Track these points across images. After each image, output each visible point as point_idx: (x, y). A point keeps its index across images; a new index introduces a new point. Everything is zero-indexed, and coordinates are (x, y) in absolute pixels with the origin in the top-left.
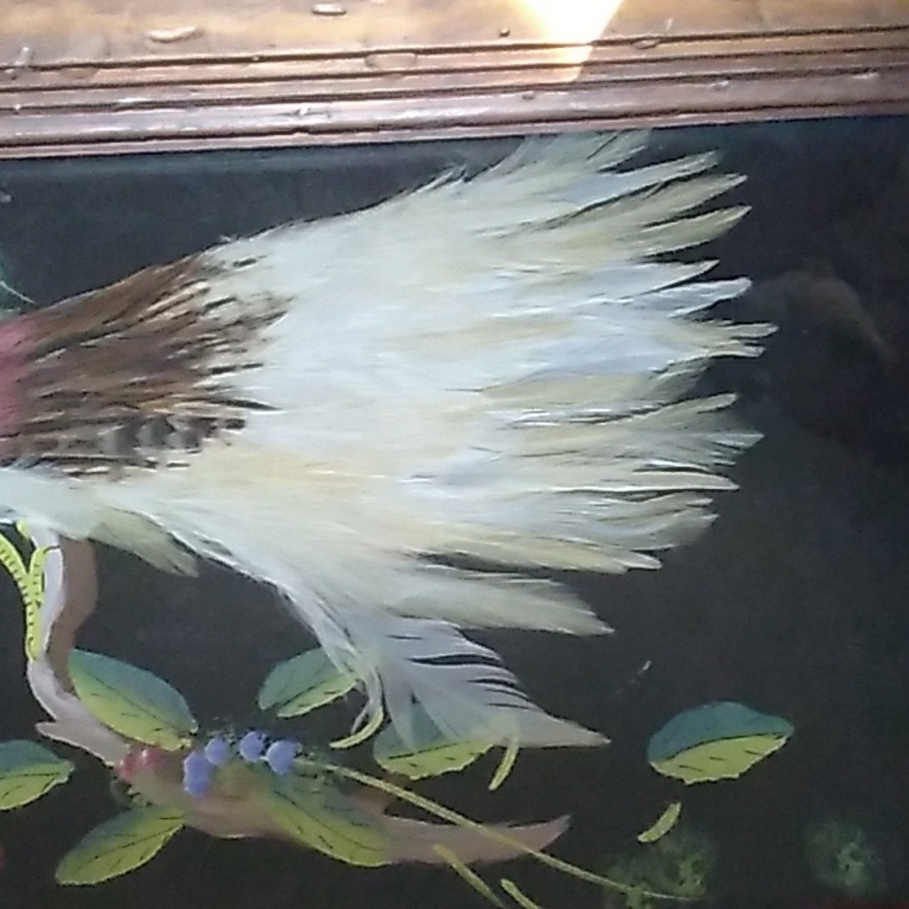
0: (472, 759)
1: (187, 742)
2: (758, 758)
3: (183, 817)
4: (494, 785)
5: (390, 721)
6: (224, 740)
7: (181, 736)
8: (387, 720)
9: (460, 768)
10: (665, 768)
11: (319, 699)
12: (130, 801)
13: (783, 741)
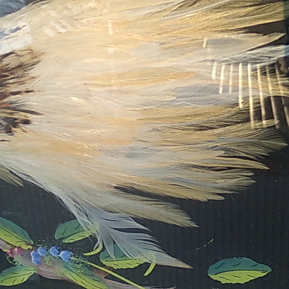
0: (137, 265)
1: (31, 247)
2: (252, 278)
3: (34, 270)
4: (146, 274)
5: (105, 249)
6: (44, 248)
7: (28, 245)
8: (104, 248)
9: (133, 267)
10: (214, 277)
11: (77, 238)
12: (14, 263)
13: (266, 274)
